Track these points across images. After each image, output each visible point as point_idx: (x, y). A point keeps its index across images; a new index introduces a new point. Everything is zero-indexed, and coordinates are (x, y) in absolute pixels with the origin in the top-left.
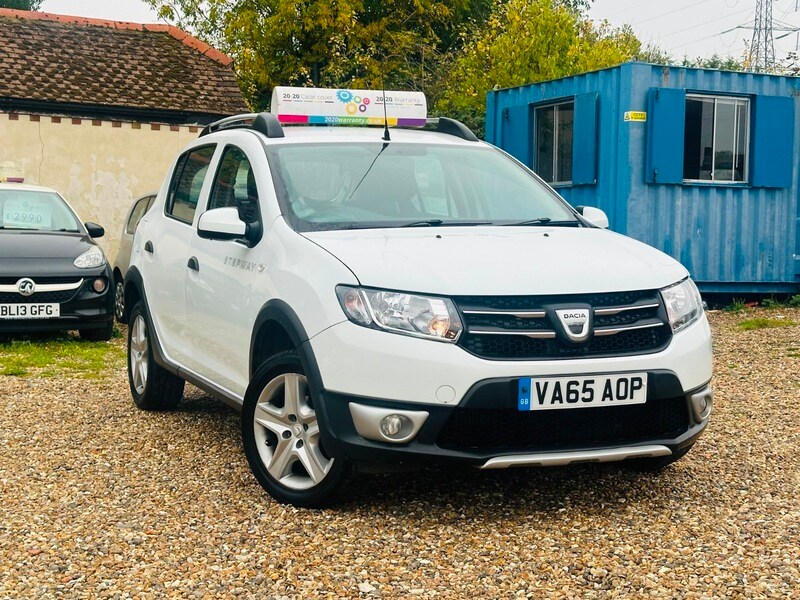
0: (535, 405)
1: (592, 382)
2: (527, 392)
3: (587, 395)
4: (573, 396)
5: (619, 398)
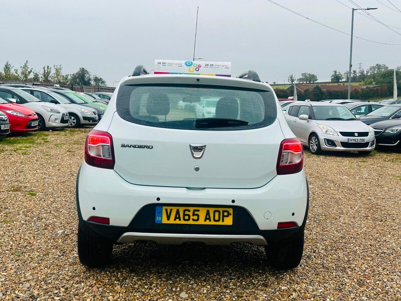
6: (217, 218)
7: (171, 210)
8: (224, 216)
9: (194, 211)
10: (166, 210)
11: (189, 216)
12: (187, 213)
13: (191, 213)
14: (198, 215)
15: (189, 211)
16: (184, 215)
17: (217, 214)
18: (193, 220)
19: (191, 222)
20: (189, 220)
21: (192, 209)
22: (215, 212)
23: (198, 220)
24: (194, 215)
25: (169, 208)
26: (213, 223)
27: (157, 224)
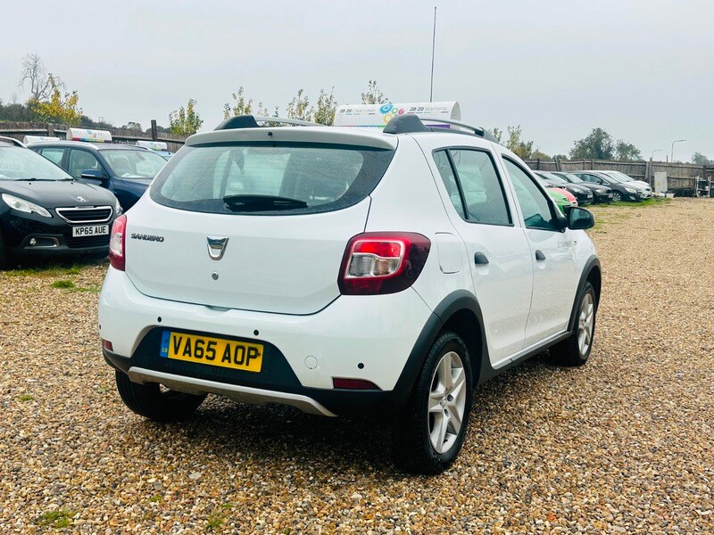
6: (239, 359)
7: (181, 338)
8: (249, 356)
9: (210, 343)
10: (175, 337)
11: (202, 350)
12: (200, 345)
13: (205, 347)
14: (214, 351)
15: (203, 343)
16: (197, 348)
17: (240, 351)
18: (208, 358)
19: (204, 361)
20: (201, 357)
21: (207, 340)
22: (238, 347)
23: (213, 358)
24: (209, 349)
25: (178, 335)
26: (233, 365)
27: (163, 358)
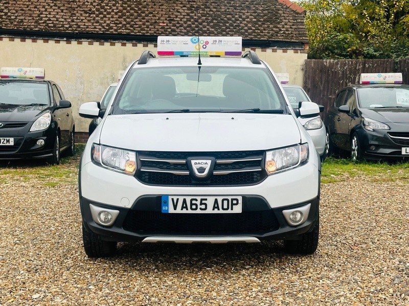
0: (171, 210)
1: (206, 200)
2: (166, 203)
3: (203, 207)
4: (194, 207)
5: (223, 209)
